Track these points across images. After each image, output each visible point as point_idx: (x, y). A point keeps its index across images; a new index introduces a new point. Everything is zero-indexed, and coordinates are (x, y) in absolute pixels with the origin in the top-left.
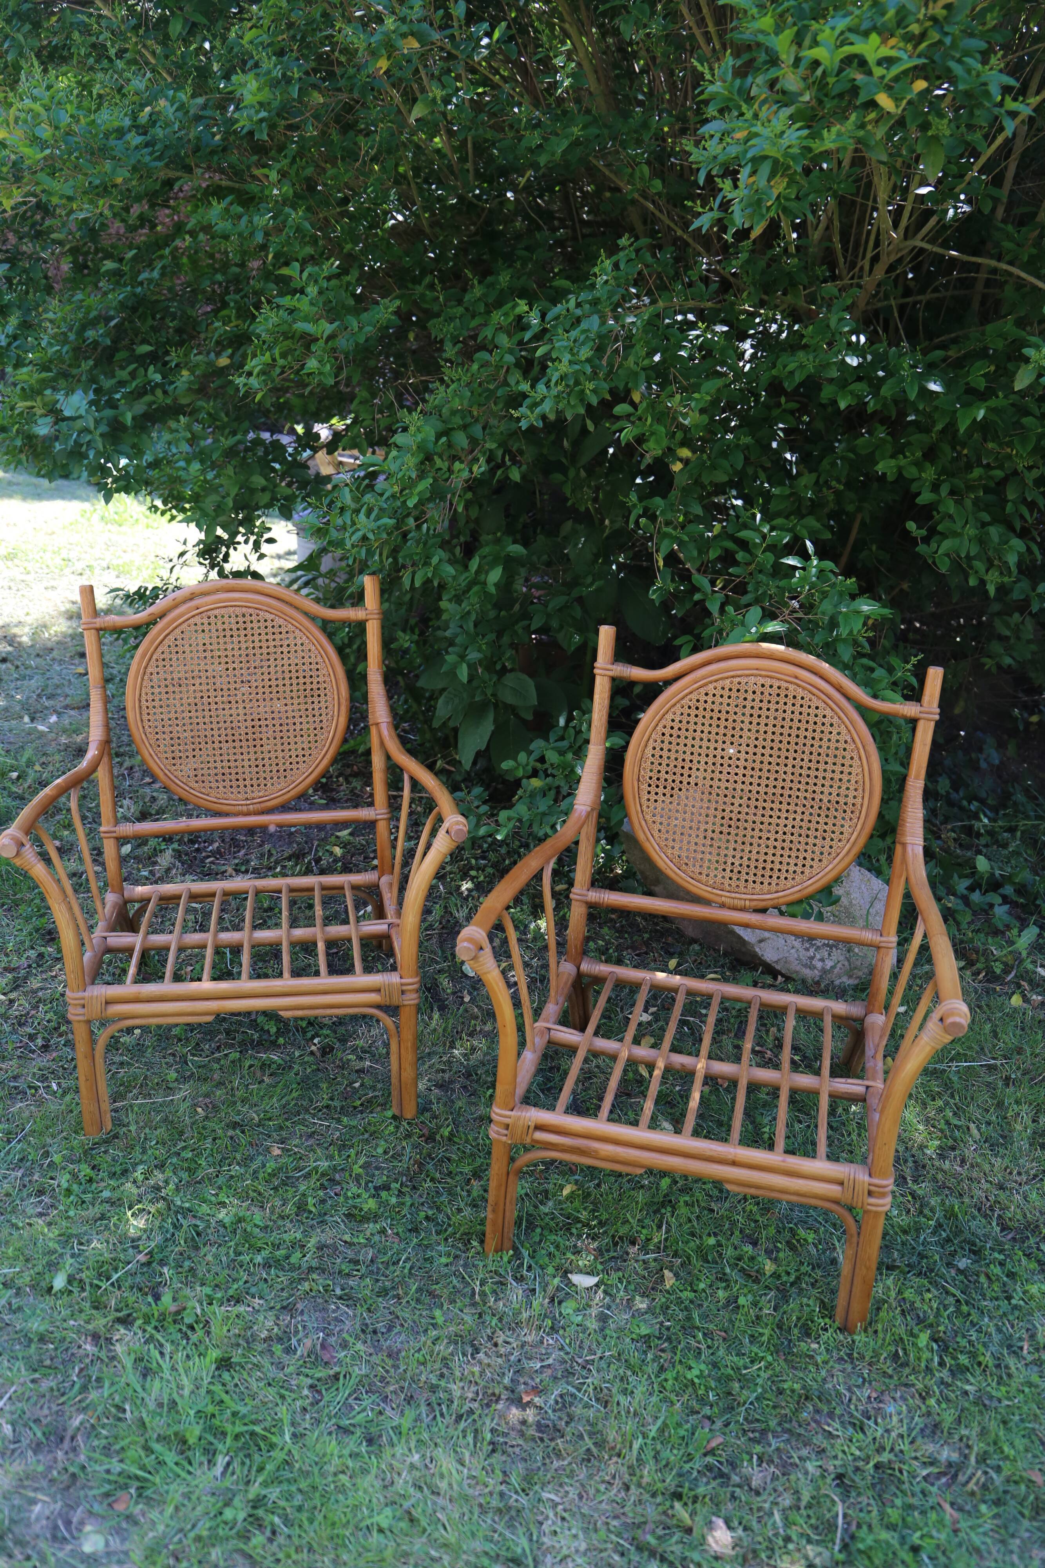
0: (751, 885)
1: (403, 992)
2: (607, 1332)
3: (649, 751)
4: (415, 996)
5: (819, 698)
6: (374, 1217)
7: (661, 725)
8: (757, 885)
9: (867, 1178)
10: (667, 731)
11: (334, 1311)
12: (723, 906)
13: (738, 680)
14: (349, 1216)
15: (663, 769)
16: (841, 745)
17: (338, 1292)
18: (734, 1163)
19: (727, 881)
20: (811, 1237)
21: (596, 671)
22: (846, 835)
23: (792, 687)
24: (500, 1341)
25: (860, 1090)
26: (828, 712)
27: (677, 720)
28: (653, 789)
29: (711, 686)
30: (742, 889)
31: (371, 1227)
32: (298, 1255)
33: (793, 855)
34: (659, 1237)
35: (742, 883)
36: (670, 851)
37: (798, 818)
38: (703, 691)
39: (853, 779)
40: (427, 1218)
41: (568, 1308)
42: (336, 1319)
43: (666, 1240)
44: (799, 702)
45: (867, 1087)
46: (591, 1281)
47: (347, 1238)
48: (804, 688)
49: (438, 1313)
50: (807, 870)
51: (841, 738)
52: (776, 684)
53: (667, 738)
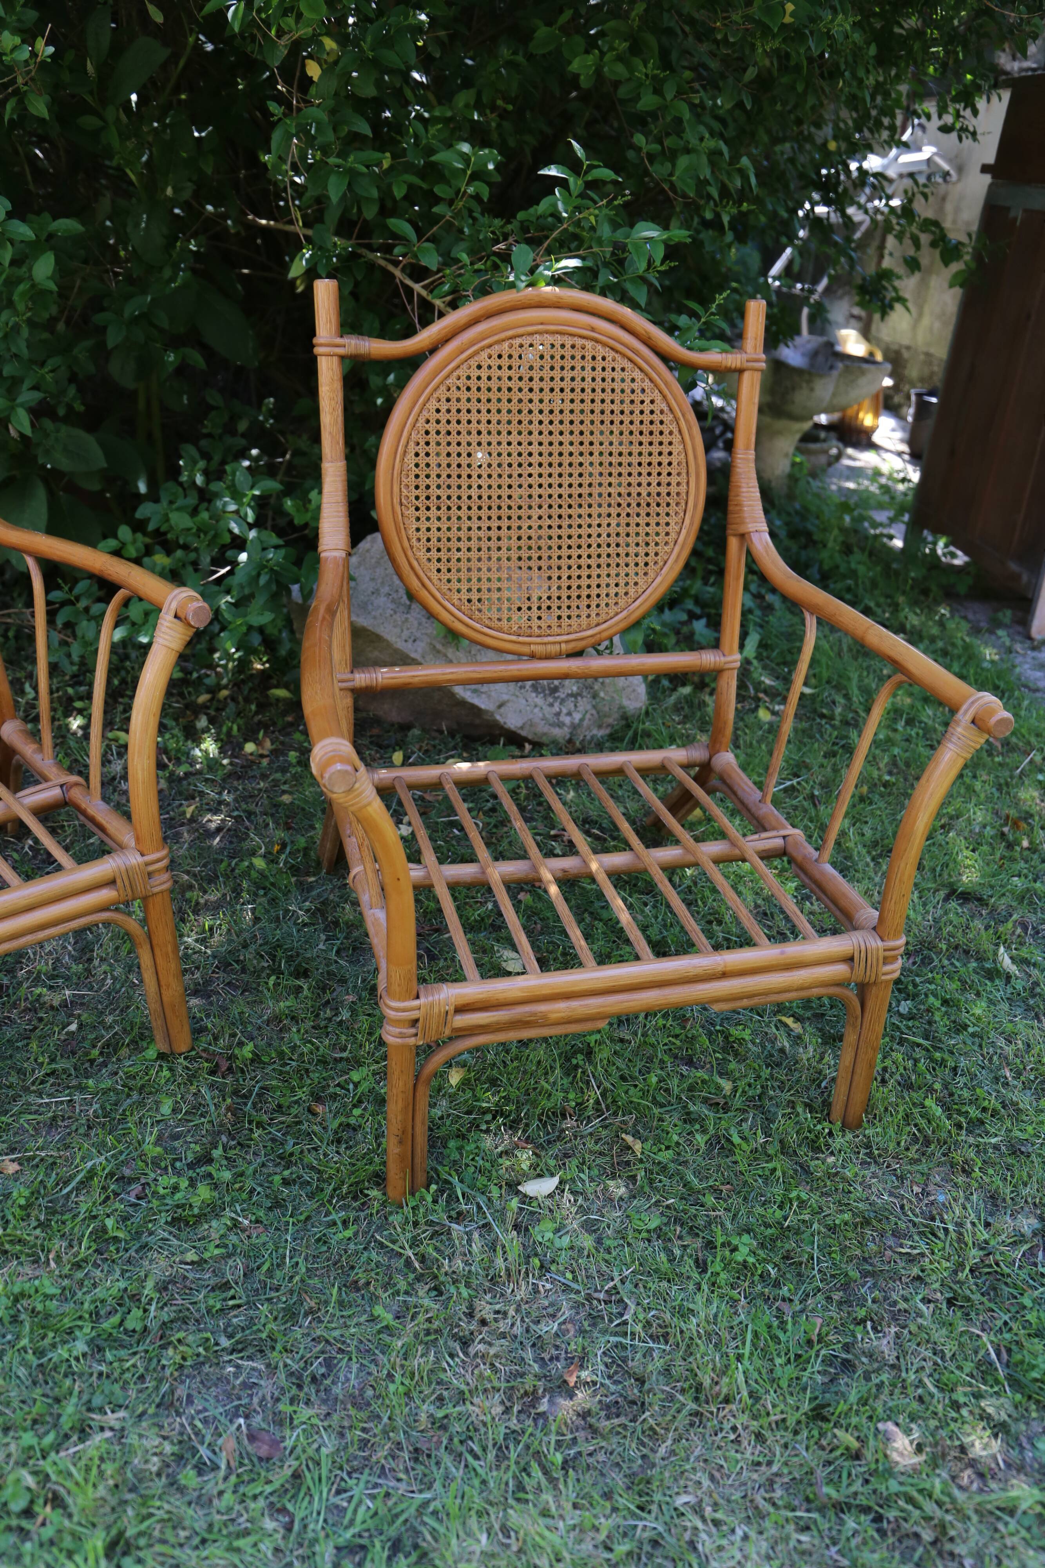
0: (565, 621)
1: (150, 875)
2: (608, 1242)
3: (410, 459)
4: (166, 876)
5: (624, 355)
6: (213, 1210)
7: (422, 420)
8: (574, 621)
9: (880, 943)
10: (432, 427)
11: (236, 1375)
12: (533, 656)
13: (518, 341)
14: (174, 1222)
15: (433, 482)
16: (656, 418)
17: (225, 1343)
18: (724, 975)
19: (535, 623)
20: (746, 1035)
21: (317, 350)
22: (673, 535)
23: (589, 344)
24: (490, 1317)
25: (779, 842)
26: (637, 374)
27: (443, 409)
28: (422, 514)
29: (484, 355)
30: (555, 629)
31: (215, 1228)
32: (137, 1313)
33: (613, 572)
34: (594, 1094)
35: (554, 622)
36: (456, 596)
37: (614, 523)
38: (473, 363)
39: (674, 459)
40: (286, 1182)
41: (543, 1232)
42: (245, 1385)
43: (603, 1095)
44: (599, 364)
45: (784, 837)
46: (548, 1185)
47: (191, 1256)
48: (605, 345)
49: (379, 1310)
50: (632, 590)
51: (656, 408)
52: (569, 342)
53: (433, 437)
